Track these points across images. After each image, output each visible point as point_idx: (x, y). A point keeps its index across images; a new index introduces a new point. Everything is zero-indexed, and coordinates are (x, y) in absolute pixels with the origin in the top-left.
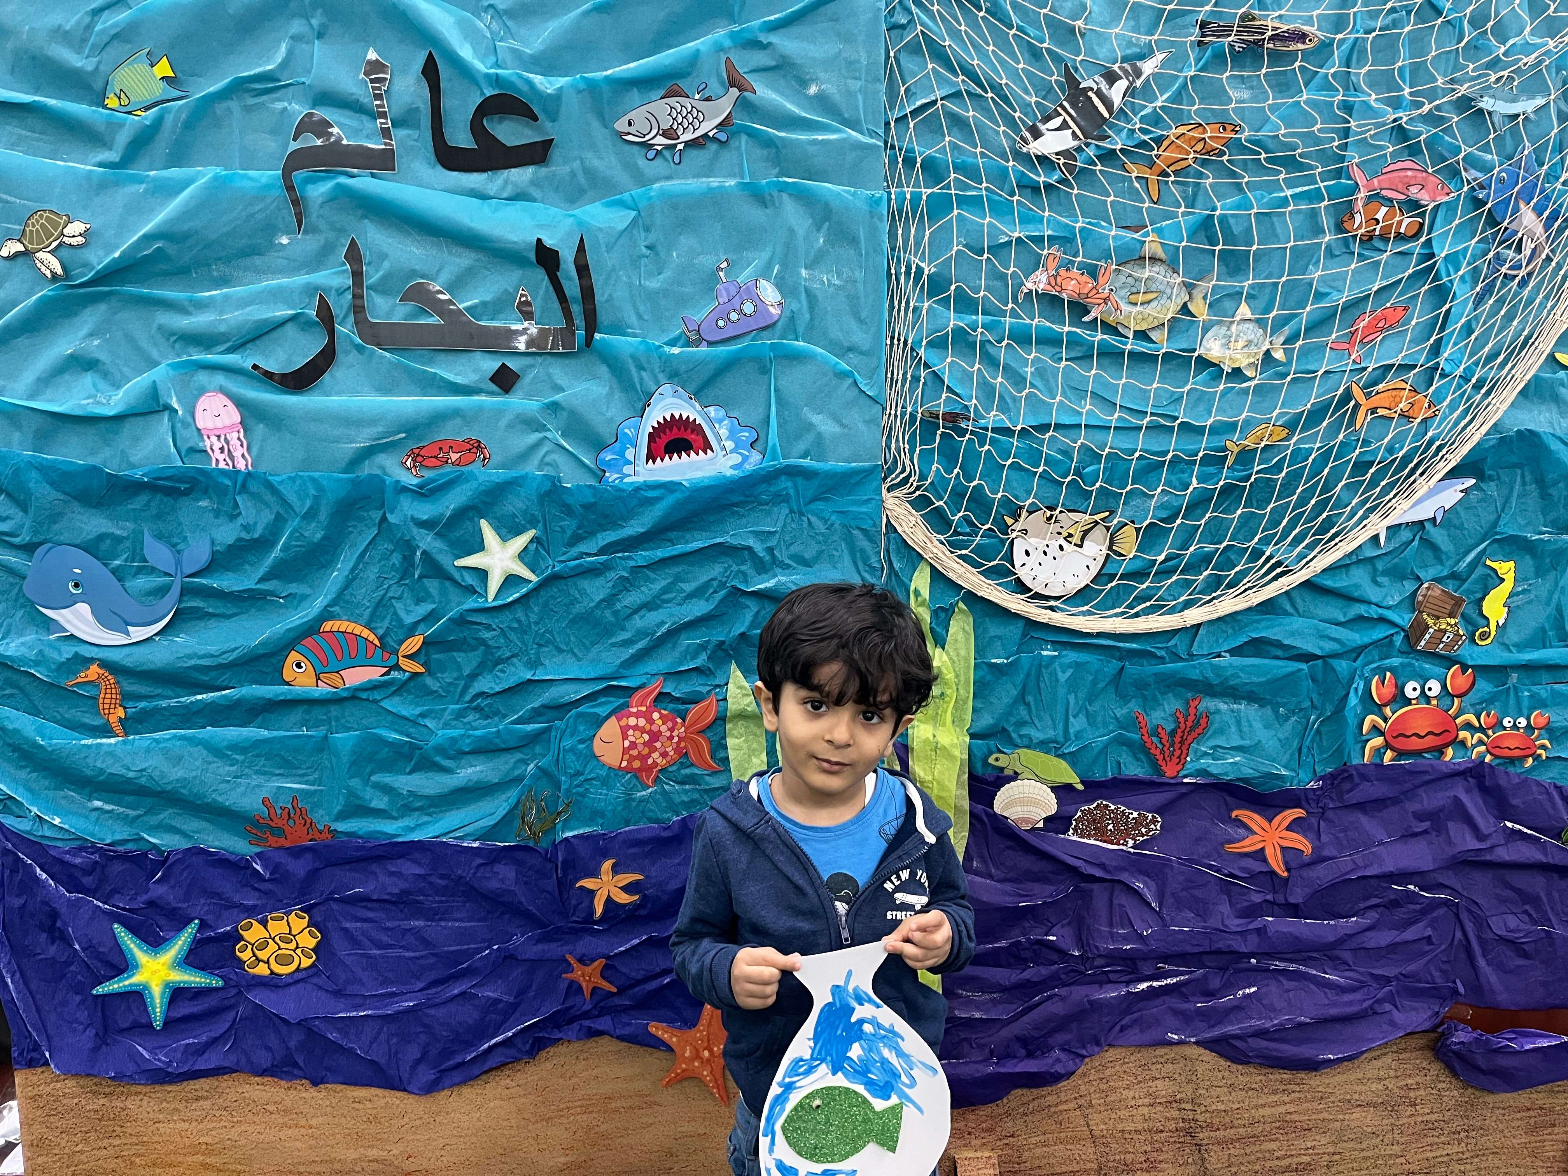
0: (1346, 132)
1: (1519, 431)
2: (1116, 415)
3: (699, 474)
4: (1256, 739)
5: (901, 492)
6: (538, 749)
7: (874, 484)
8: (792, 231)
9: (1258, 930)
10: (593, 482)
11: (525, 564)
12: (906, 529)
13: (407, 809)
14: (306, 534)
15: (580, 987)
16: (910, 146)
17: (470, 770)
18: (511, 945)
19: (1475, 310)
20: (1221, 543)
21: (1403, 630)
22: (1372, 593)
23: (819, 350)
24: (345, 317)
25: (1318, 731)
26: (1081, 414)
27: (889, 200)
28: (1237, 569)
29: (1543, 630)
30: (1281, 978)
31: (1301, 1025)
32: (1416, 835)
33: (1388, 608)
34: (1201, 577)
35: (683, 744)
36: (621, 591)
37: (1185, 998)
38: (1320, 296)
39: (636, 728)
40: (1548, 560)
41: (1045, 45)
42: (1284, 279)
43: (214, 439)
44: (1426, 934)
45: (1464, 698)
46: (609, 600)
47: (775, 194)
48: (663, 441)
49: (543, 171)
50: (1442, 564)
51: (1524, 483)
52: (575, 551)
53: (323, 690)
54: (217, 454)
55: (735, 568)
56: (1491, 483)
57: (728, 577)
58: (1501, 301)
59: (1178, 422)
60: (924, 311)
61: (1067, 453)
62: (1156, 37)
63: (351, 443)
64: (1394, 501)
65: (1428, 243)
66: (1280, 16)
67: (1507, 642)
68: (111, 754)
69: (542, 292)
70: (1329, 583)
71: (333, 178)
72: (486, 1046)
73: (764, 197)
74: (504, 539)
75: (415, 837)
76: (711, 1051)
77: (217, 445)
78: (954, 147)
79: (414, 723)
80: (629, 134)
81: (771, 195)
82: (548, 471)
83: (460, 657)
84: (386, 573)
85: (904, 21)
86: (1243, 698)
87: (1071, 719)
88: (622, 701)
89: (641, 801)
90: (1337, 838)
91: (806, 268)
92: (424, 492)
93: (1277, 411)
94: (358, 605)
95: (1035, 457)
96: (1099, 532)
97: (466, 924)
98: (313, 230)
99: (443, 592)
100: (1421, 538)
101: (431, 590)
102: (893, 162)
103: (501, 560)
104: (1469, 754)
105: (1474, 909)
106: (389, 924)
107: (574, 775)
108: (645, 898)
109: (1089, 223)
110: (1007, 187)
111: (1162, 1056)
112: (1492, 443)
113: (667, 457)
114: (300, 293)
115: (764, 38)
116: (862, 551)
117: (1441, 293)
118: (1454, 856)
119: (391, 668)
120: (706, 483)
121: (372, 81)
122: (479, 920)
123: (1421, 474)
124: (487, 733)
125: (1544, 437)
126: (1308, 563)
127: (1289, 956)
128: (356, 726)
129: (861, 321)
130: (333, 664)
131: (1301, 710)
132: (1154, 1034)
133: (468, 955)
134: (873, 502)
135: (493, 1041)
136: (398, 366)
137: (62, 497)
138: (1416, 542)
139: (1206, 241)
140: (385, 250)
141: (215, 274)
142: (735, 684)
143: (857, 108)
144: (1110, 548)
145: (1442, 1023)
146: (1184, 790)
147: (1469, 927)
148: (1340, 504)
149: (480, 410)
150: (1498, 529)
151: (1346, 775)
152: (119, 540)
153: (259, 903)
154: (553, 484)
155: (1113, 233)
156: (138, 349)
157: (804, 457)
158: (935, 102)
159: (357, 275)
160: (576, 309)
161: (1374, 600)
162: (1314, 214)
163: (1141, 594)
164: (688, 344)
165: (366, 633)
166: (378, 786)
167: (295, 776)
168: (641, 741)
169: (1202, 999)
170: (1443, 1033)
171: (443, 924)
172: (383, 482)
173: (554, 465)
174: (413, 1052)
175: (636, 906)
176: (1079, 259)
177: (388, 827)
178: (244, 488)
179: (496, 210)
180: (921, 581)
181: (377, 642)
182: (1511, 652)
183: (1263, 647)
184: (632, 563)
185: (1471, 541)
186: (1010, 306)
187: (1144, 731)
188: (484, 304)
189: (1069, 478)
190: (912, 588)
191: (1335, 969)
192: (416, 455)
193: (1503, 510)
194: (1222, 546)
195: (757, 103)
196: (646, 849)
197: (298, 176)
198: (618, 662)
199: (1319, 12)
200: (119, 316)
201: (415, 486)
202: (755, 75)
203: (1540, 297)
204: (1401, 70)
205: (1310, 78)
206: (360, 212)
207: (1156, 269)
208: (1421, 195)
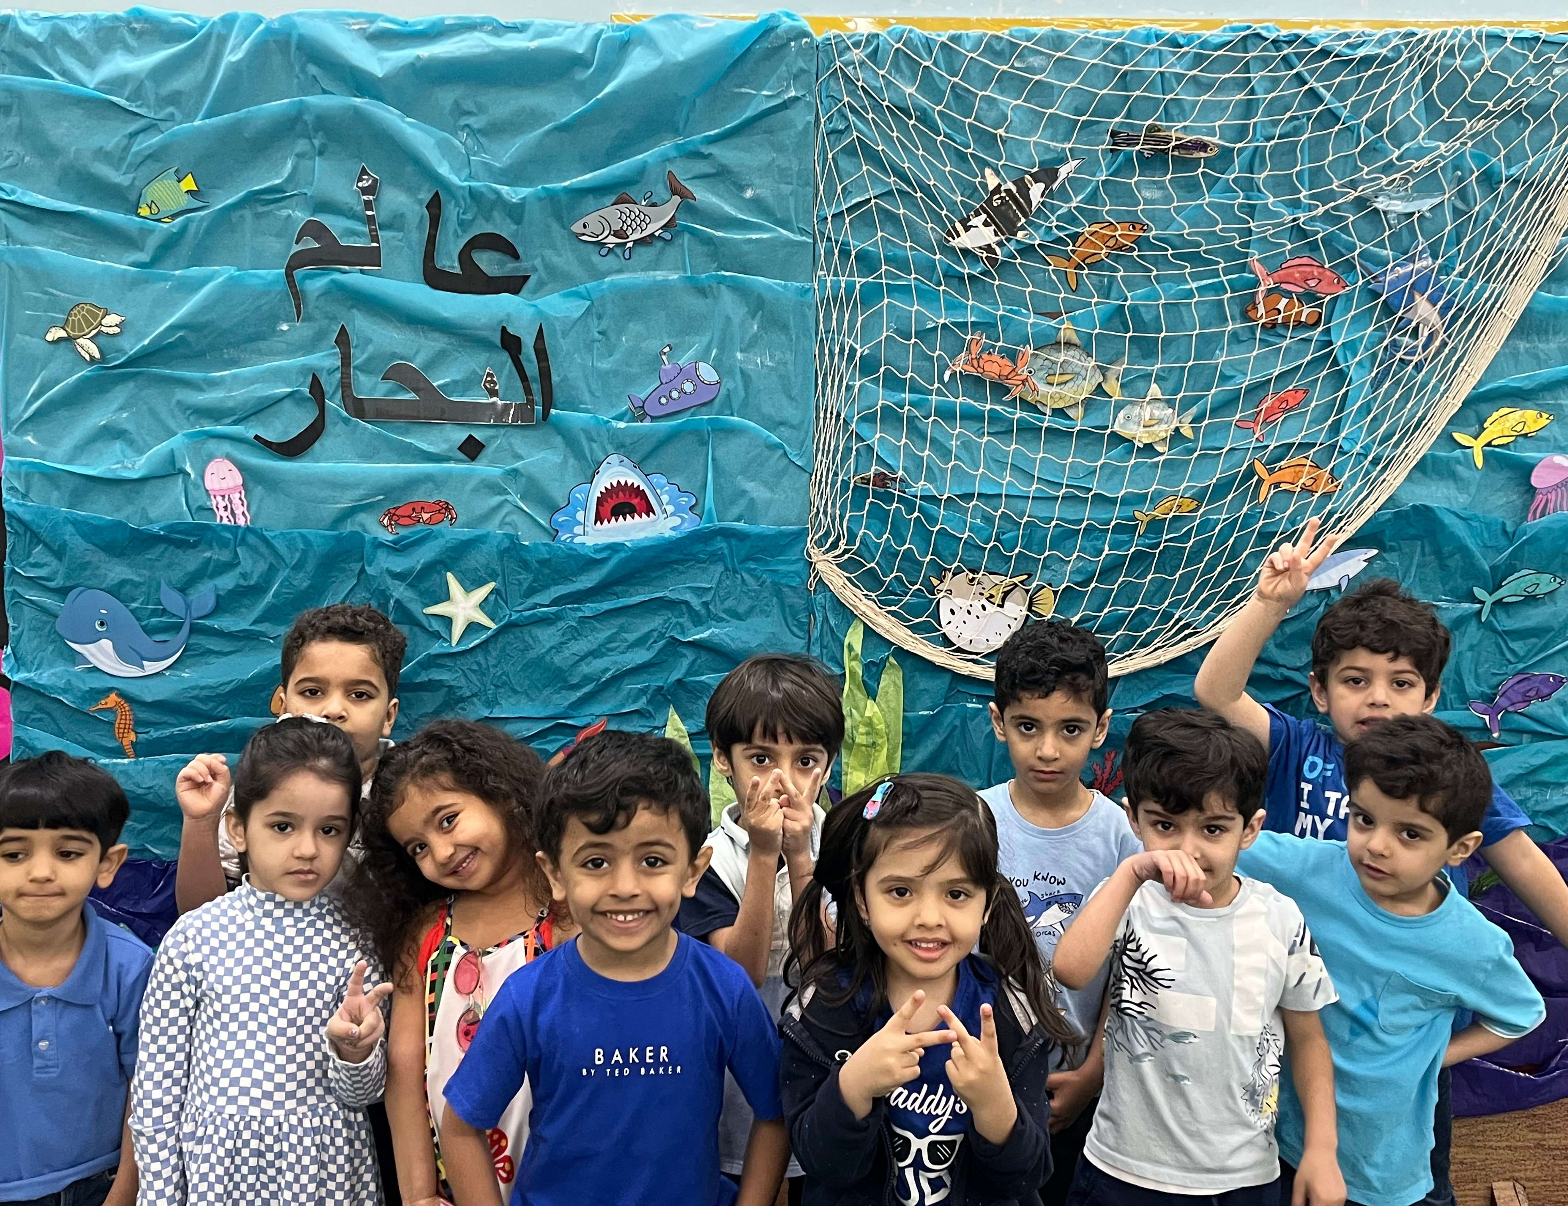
0: (1249, 232)
1: (1414, 507)
2: (1034, 487)
5: (831, 555)
7: (802, 546)
8: (728, 319)
10: (548, 541)
11: (486, 613)
12: (840, 590)
14: (295, 583)
16: (846, 239)
19: (1371, 394)
20: (1132, 607)
22: (1280, 654)
23: (752, 424)
24: (334, 394)
26: (1001, 485)
28: (1149, 630)
33: (1297, 669)
34: (1115, 637)
36: (569, 640)
41: (968, 150)
42: (1191, 363)
43: (219, 498)
46: (559, 648)
47: (714, 286)
51: (1423, 554)
52: (530, 602)
54: (222, 512)
55: (673, 620)
56: (1394, 554)
57: (667, 629)
58: (1396, 385)
59: (1092, 493)
60: (856, 390)
61: (989, 521)
62: (1070, 145)
63: (336, 504)
65: (1327, 331)
68: (125, 773)
69: (506, 372)
71: (329, 274)
73: (703, 289)
74: (467, 590)
77: (222, 504)
78: (887, 242)
80: (584, 235)
81: (710, 287)
82: (508, 530)
83: (426, 695)
85: (841, 127)
88: (569, 739)
91: (741, 352)
92: (399, 547)
93: (1185, 484)
96: (1017, 594)
98: (309, 319)
102: (829, 253)
103: (465, 609)
109: (1010, 311)
110: (935, 279)
112: (1387, 516)
114: (297, 373)
115: (704, 150)
116: (791, 606)
117: (1340, 377)
125: (1437, 511)
126: (1214, 626)
129: (791, 398)
134: (802, 562)
136: (378, 436)
137: (92, 547)
139: (1119, 329)
140: (370, 336)
141: (226, 357)
142: (672, 725)
143: (788, 209)
144: (1030, 610)
148: (1245, 571)
149: (450, 474)
152: (136, 585)
154: (512, 542)
155: (1031, 320)
156: (159, 420)
157: (738, 520)
158: (868, 201)
159: (346, 358)
160: (536, 387)
161: (1280, 661)
162: (1218, 306)
172: (363, 538)
173: (512, 525)
176: (1000, 344)
178: (243, 541)
180: (855, 638)
184: (580, 614)
186: (936, 385)
188: (455, 382)
189: (991, 544)
190: (846, 643)
192: (393, 515)
194: (1134, 609)
195: (698, 206)
197: (298, 273)
198: (566, 704)
199: (1222, 122)
200: (144, 393)
201: (392, 543)
202: (698, 184)
203: (1434, 381)
204: (1299, 174)
205: (1212, 183)
206: (350, 303)
207: (1072, 353)
208: (1318, 289)
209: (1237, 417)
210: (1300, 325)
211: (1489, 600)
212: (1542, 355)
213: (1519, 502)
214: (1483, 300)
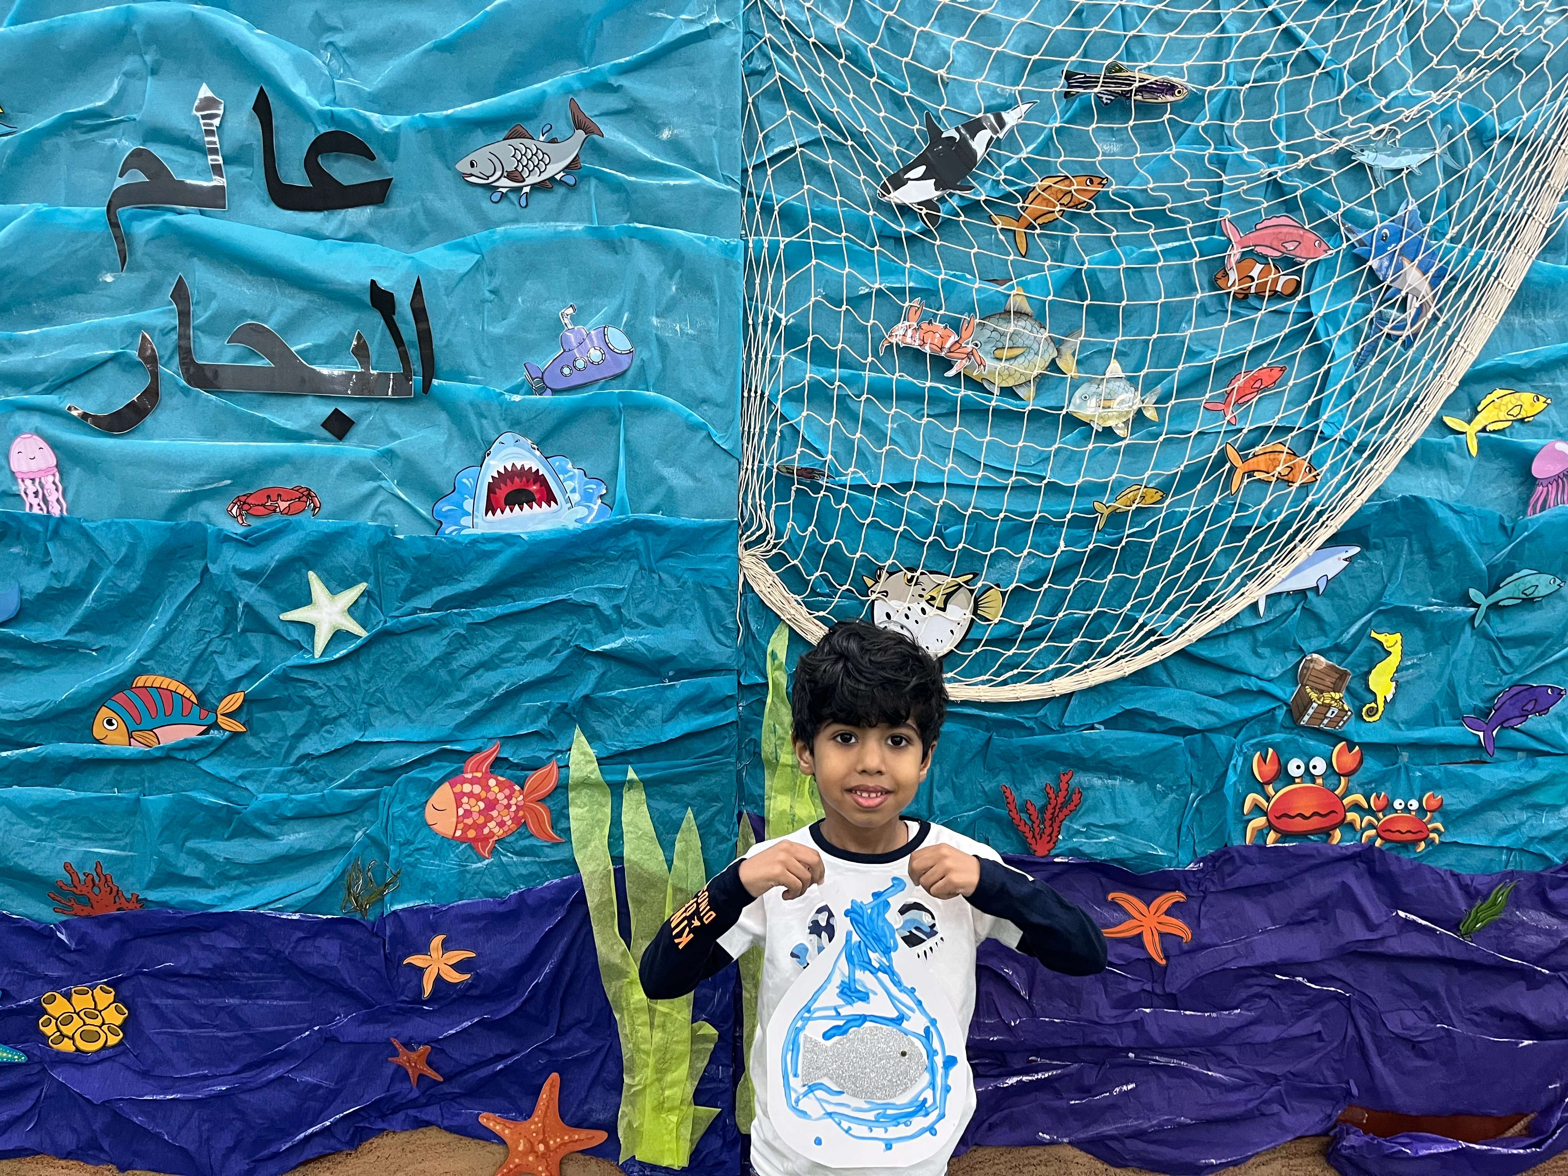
0: (1220, 187)
1: (1403, 498)
2: (980, 474)
3: (542, 527)
4: (1131, 817)
5: (758, 550)
6: (367, 815)
7: (730, 541)
8: (642, 277)
9: (1135, 1024)
10: (430, 534)
11: (355, 619)
12: (763, 589)
13: (224, 878)
14: (120, 583)
15: (407, 1072)
16: (768, 193)
17: (292, 837)
18: (332, 1026)
19: (1356, 371)
20: (1091, 609)
21: (1286, 704)
22: (1252, 665)
23: (670, 400)
24: (171, 357)
25: (1198, 809)
26: (944, 472)
27: (746, 248)
28: (1109, 636)
29: (1435, 708)
30: (1161, 1074)
31: (1181, 1126)
32: (1302, 923)
33: (1270, 680)
34: (1071, 645)
35: (521, 813)
36: (457, 649)
37: (1058, 1094)
38: (1192, 354)
39: (470, 795)
40: (1438, 633)
41: (907, 94)
42: (1155, 336)
43: (28, 482)
44: (1315, 1030)
45: (1352, 778)
46: (445, 659)
47: (626, 239)
48: (502, 493)
49: (383, 212)
50: (1326, 636)
51: (1411, 553)
52: (409, 605)
53: (136, 748)
54: (31, 499)
55: (579, 626)
56: (1377, 552)
57: (572, 636)
58: (1383, 362)
59: (1045, 481)
60: (781, 363)
61: (929, 513)
62: (1020, 88)
63: (171, 489)
64: (1273, 568)
65: (1306, 302)
66: (1149, 68)
67: (1395, 718)
69: (378, 336)
70: (1205, 652)
71: (160, 215)
72: (302, 1135)
73: (613, 242)
74: (333, 592)
75: (231, 908)
76: (547, 1146)
77: (31, 489)
78: (814, 196)
79: (235, 786)
80: (472, 175)
81: (621, 241)
82: (382, 521)
83: (284, 715)
84: (208, 626)
85: (762, 67)
86: (1118, 773)
87: (936, 792)
88: (456, 766)
89: (477, 872)
90: (1219, 924)
91: (658, 316)
92: (249, 542)
93: (1149, 472)
94: (176, 659)
95: (896, 516)
96: (962, 596)
97: (285, 1003)
98: (137, 268)
99: (267, 646)
100: (1303, 607)
101: (255, 645)
102: (751, 210)
103: (330, 614)
104: (1358, 837)
105: (1366, 1003)
106: (202, 1002)
107: (404, 844)
108: (477, 977)
109: (954, 276)
110: (868, 237)
111: (1034, 1158)
112: (1374, 510)
113: (508, 508)
114: (122, 332)
115: (615, 81)
116: (716, 610)
117: (1320, 353)
118: (1342, 947)
119: (210, 727)
120: (547, 536)
121: (204, 117)
122: (301, 998)
123: (1301, 541)
124: (312, 797)
125: (1430, 503)
126: (1183, 631)
127: (1171, 1050)
128: (171, 788)
129: (715, 371)
130: (147, 722)
131: (1179, 787)
132: (1023, 1133)
133: (286, 1036)
134: (729, 560)
135: (310, 1131)
136: (225, 410)
138: (1298, 613)
139: (1076, 296)
140: (213, 290)
141: (36, 312)
142: (578, 749)
143: (711, 153)
144: (975, 613)
145: (1335, 1126)
146: (1056, 870)
147: (1363, 1023)
148: (1216, 570)
149: (311, 457)
150: (1383, 600)
151: (1227, 857)
153: (64, 974)
154: (387, 535)
155: (977, 286)
157: (655, 511)
158: (793, 150)
159: (184, 315)
161: (1254, 672)
162: (1186, 271)
163: (1009, 661)
164: (530, 392)
165: (182, 689)
166: (192, 852)
167: (104, 840)
168: (476, 809)
169: (1078, 1096)
170: (1335, 1136)
171: (260, 1002)
172: (205, 530)
173: (387, 515)
174: (225, 1140)
175: (470, 986)
176: (941, 312)
177: (203, 897)
178: (56, 533)
179: (331, 251)
180: (779, 644)
181: (194, 699)
182: (1400, 729)
183: (1138, 719)
184: (469, 620)
185: (1356, 612)
186: (870, 359)
187: (1012, 807)
188: (317, 347)
189: (931, 538)
190: (769, 650)
191: (1219, 1065)
192: (243, 503)
193: (1389, 580)
194: (1092, 613)
195: (607, 146)
196: (481, 924)
197: (124, 213)
198: (452, 724)
199: (1189, 63)
201: (241, 535)
202: (605, 119)
203: (1426, 357)
204: (1277, 123)
205: (1180, 130)
206: (188, 251)
207: (1022, 323)
208: (1298, 252)
209: (1207, 396)
210: (1276, 296)
211: (1484, 602)
212: (1537, 331)
213: (1514, 495)
214: (1479, 267)
